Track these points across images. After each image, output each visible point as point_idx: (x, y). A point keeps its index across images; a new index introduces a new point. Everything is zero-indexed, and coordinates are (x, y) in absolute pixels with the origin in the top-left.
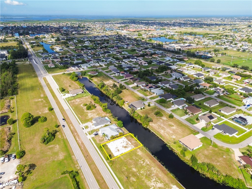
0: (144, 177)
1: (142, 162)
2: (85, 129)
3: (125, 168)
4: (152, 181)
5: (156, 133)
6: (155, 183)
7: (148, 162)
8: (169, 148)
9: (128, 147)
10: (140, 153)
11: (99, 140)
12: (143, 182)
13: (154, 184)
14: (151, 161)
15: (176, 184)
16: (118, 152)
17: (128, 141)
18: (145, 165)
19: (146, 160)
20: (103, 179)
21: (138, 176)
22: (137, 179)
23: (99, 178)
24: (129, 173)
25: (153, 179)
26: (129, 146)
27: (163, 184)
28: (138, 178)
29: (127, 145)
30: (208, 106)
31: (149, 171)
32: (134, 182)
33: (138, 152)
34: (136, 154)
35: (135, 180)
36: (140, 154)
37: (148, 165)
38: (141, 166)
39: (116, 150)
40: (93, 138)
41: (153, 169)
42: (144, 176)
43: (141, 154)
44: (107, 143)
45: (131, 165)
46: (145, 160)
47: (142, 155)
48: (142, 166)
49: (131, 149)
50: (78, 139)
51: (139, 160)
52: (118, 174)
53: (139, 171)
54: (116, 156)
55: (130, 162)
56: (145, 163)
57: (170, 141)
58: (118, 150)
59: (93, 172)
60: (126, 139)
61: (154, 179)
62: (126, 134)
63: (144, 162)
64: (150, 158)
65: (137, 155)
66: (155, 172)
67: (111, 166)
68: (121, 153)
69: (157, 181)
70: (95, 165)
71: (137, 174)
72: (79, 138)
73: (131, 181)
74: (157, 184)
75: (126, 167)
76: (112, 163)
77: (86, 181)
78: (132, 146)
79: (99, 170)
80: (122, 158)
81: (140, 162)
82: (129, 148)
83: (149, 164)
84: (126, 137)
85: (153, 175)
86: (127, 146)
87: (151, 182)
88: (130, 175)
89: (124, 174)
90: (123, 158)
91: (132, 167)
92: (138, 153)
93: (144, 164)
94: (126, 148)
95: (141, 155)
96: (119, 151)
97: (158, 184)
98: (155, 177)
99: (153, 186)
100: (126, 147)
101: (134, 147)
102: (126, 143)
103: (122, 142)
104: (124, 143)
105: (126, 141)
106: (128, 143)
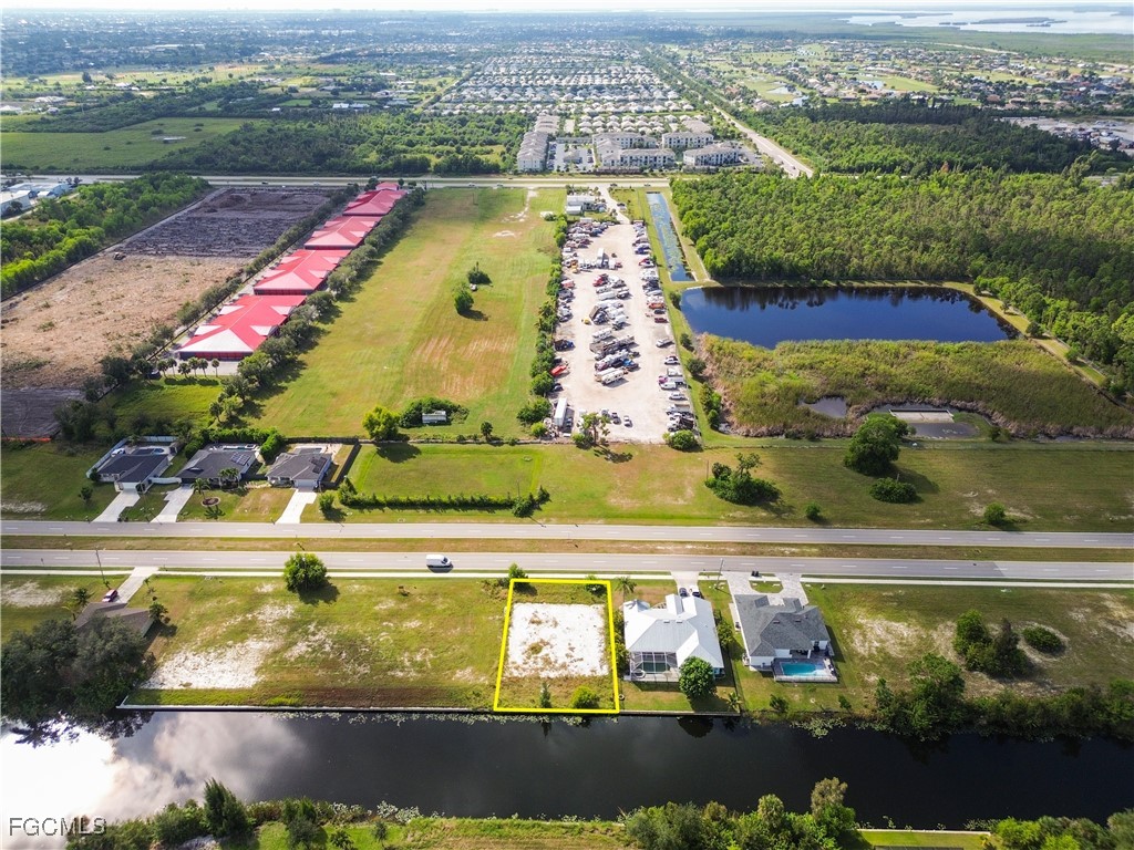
1: (419, 658)
2: (754, 579)
3: (440, 607)
7: (400, 674)
9: (529, 658)
13: (317, 637)
14: (394, 685)
16: (530, 616)
17: (564, 673)
18: (399, 659)
19: (413, 674)
21: (383, 620)
22: (376, 614)
24: (415, 606)
25: (332, 648)
27: (293, 659)
28: (377, 617)
29: (547, 661)
32: (376, 604)
33: (473, 672)
34: (471, 662)
35: (377, 608)
37: (391, 668)
38: (407, 645)
39: (541, 617)
42: (365, 632)
43: (458, 675)
44: (606, 609)
45: (441, 625)
46: (419, 672)
47: (450, 678)
48: (407, 649)
49: (510, 660)
50: (689, 547)
51: (436, 654)
53: (396, 632)
54: (515, 606)
56: (408, 664)
58: (539, 623)
60: (587, 673)
61: (328, 649)
62: (621, 692)
63: (414, 663)
64: (410, 689)
65: (462, 661)
67: (483, 580)
68: (514, 624)
69: (314, 651)
71: (390, 621)
72: (692, 551)
73: (383, 598)
74: (309, 646)
75: (444, 610)
78: (524, 670)
80: (491, 618)
81: (426, 653)
82: (524, 657)
83: (389, 673)
84: (603, 682)
85: (344, 654)
86: (539, 655)
88: (404, 606)
89: (421, 594)
90: (488, 621)
91: (427, 621)
92: (469, 670)
93: (404, 657)
94: (527, 647)
95: (454, 673)
96: (533, 623)
97: (304, 649)
98: (331, 656)
99: (314, 634)
100: (535, 649)
101: (516, 674)
102: (556, 662)
103: (576, 655)
104: (567, 655)
105: (571, 667)
106: (554, 668)
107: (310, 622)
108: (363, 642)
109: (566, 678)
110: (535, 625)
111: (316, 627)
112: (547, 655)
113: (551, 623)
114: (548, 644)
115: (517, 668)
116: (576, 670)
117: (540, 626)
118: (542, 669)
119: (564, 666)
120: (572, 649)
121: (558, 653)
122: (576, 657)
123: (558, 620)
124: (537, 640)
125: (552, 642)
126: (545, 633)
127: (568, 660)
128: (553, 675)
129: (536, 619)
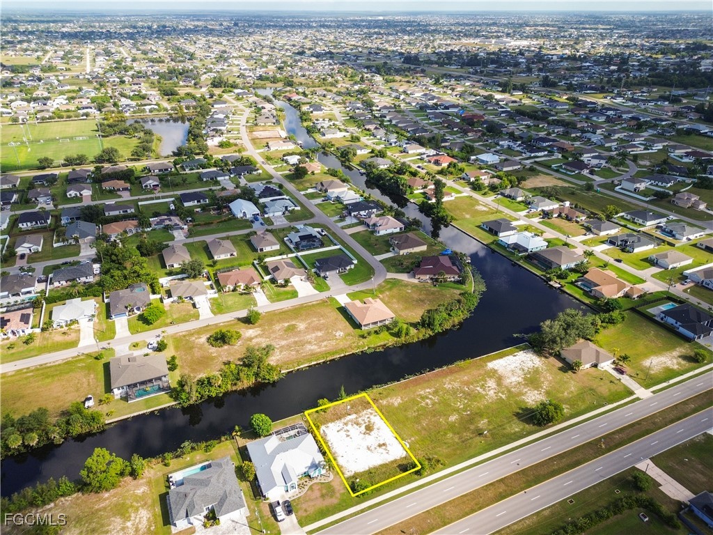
0: (475, 403)
1: (428, 401)
4: (483, 392)
5: (316, 360)
6: (489, 390)
7: (428, 390)
8: (378, 350)
9: (369, 421)
10: (396, 401)
11: (323, 496)
12: (487, 407)
14: (425, 385)
15: (485, 362)
17: (344, 421)
18: (437, 397)
19: (422, 392)
20: (491, 484)
23: (491, 494)
26: (364, 420)
27: (487, 379)
29: (358, 424)
30: (229, 256)
31: (455, 393)
33: (393, 404)
34: (397, 408)
35: (486, 421)
36: (399, 400)
37: (436, 393)
38: (442, 405)
39: (381, 449)
40: (302, 523)
41: (447, 386)
44: (343, 474)
46: (420, 395)
47: (401, 397)
48: (439, 404)
52: (472, 452)
53: (457, 410)
54: (405, 453)
55: (426, 424)
56: (430, 396)
57: (354, 343)
58: (380, 446)
59: (473, 511)
60: (331, 425)
61: (478, 388)
64: (416, 386)
65: (404, 408)
66: (456, 385)
67: (445, 466)
68: (394, 439)
69: (483, 385)
70: (445, 505)
71: (468, 415)
74: (489, 387)
76: (434, 463)
77: (509, 527)
78: (366, 414)
79: (465, 496)
82: (372, 421)
83: (433, 389)
84: (320, 424)
87: (487, 395)
88: (472, 427)
90: (413, 436)
91: (448, 423)
92: (396, 404)
93: (436, 399)
94: (375, 427)
96: (384, 444)
100: (369, 427)
101: (368, 410)
102: (352, 425)
103: (343, 433)
104: (348, 431)
105: (341, 425)
106: (351, 421)
107: (508, 398)
108: (466, 399)
109: (340, 418)
110: (381, 443)
111: (501, 397)
112: (360, 427)
113: (372, 448)
114: (364, 434)
115: (371, 414)
116: (338, 424)
117: (378, 444)
118: (357, 418)
119: (346, 424)
120: (348, 436)
121: (355, 431)
122: (342, 432)
123: (369, 452)
124: (372, 433)
125: (362, 436)
126: (371, 440)
127: (346, 428)
128: (349, 418)
129: (384, 447)
